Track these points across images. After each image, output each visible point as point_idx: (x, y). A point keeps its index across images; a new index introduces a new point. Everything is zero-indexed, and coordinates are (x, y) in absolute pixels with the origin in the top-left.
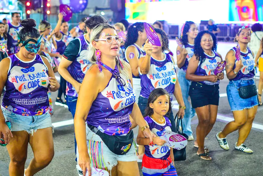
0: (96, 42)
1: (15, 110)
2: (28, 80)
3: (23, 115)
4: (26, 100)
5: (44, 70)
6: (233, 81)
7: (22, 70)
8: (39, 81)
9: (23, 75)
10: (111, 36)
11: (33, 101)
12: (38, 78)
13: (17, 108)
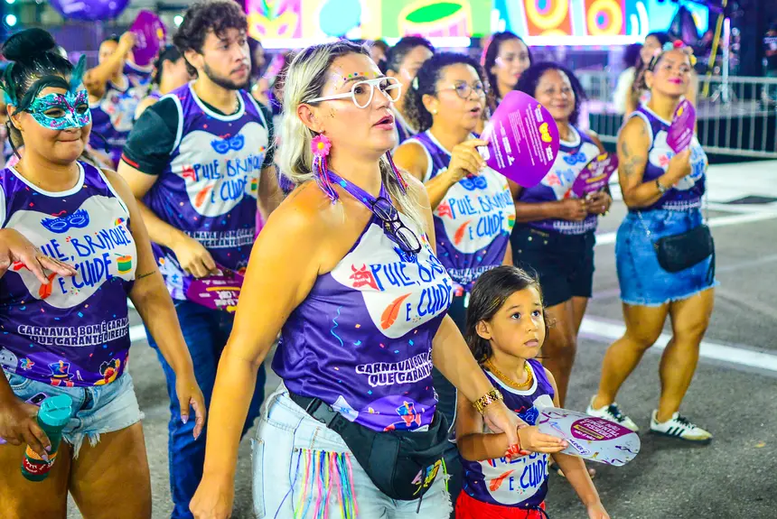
0: (311, 108)
1: (27, 365)
2: (73, 257)
3: (55, 384)
4: (70, 329)
5: (121, 220)
6: (639, 213)
7: (46, 223)
8: (108, 259)
9: (53, 241)
10: (365, 82)
11: (93, 334)
12: (106, 250)
13: (32, 360)
